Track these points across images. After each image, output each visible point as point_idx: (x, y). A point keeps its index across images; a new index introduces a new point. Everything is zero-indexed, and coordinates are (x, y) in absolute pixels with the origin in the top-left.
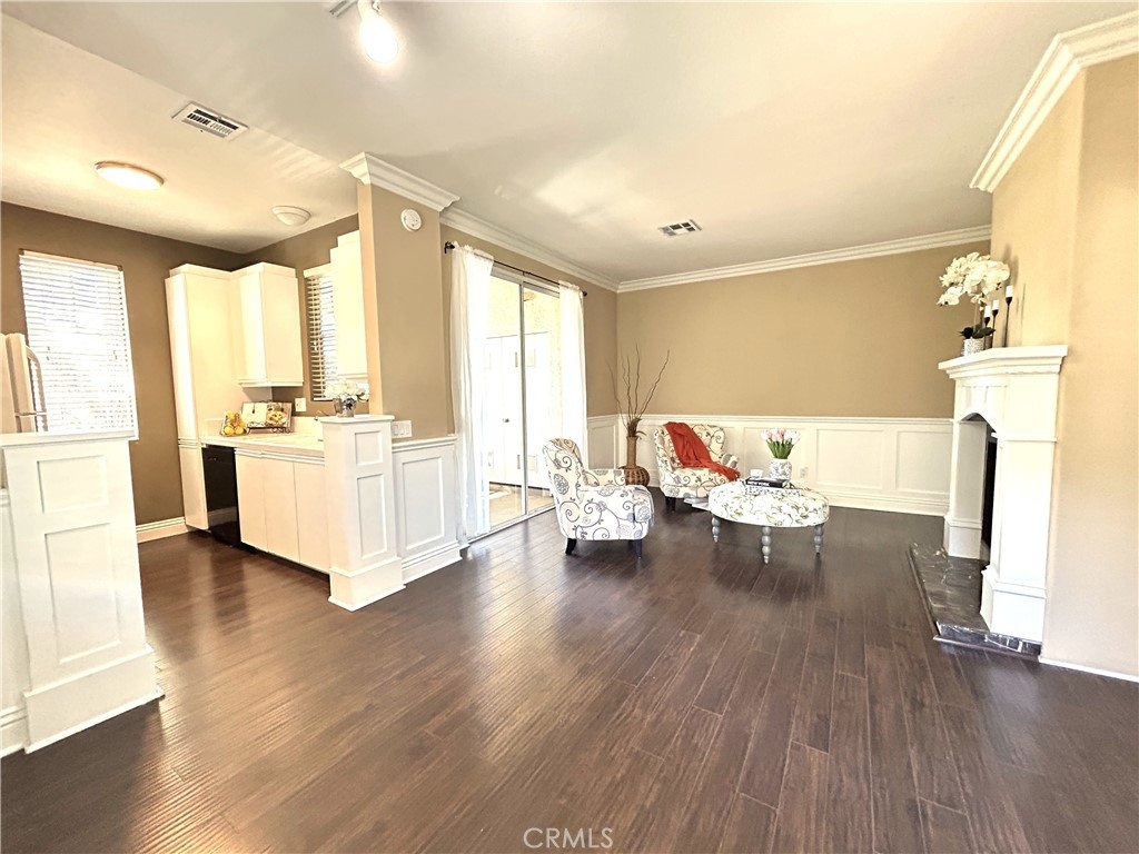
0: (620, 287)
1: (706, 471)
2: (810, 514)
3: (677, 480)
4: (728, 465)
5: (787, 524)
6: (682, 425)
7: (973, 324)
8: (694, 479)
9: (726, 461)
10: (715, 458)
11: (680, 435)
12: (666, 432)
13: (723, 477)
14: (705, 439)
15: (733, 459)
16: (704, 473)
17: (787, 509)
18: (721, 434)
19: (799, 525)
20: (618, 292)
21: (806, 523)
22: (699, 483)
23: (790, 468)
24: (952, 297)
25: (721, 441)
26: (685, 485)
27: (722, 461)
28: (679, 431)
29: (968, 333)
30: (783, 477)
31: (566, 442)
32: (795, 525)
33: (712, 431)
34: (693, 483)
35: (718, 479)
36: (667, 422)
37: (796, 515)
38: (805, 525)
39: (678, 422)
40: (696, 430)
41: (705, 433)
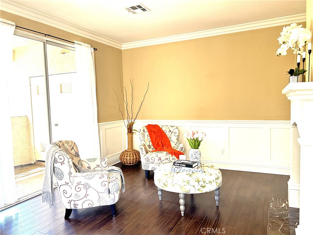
0: (123, 46)
1: (165, 153)
2: (206, 185)
3: (148, 160)
4: (178, 150)
5: (193, 192)
6: (156, 126)
7: (294, 67)
8: (157, 158)
9: (178, 147)
10: (173, 145)
11: (154, 132)
12: (146, 130)
13: (174, 157)
14: (168, 134)
15: (181, 145)
16: (163, 155)
17: (192, 182)
18: (177, 131)
19: (200, 192)
20: (122, 49)
21: (204, 190)
22: (160, 161)
23: (200, 154)
24: (283, 50)
25: (177, 134)
26: (152, 163)
27: (176, 146)
28: (154, 130)
29: (292, 72)
30: (195, 160)
31: (67, 142)
32: (197, 192)
33: (172, 129)
34: (156, 161)
35: (171, 158)
36: (147, 124)
37: (198, 186)
38: (204, 192)
39: (154, 124)
40: (163, 129)
41: (168, 131)
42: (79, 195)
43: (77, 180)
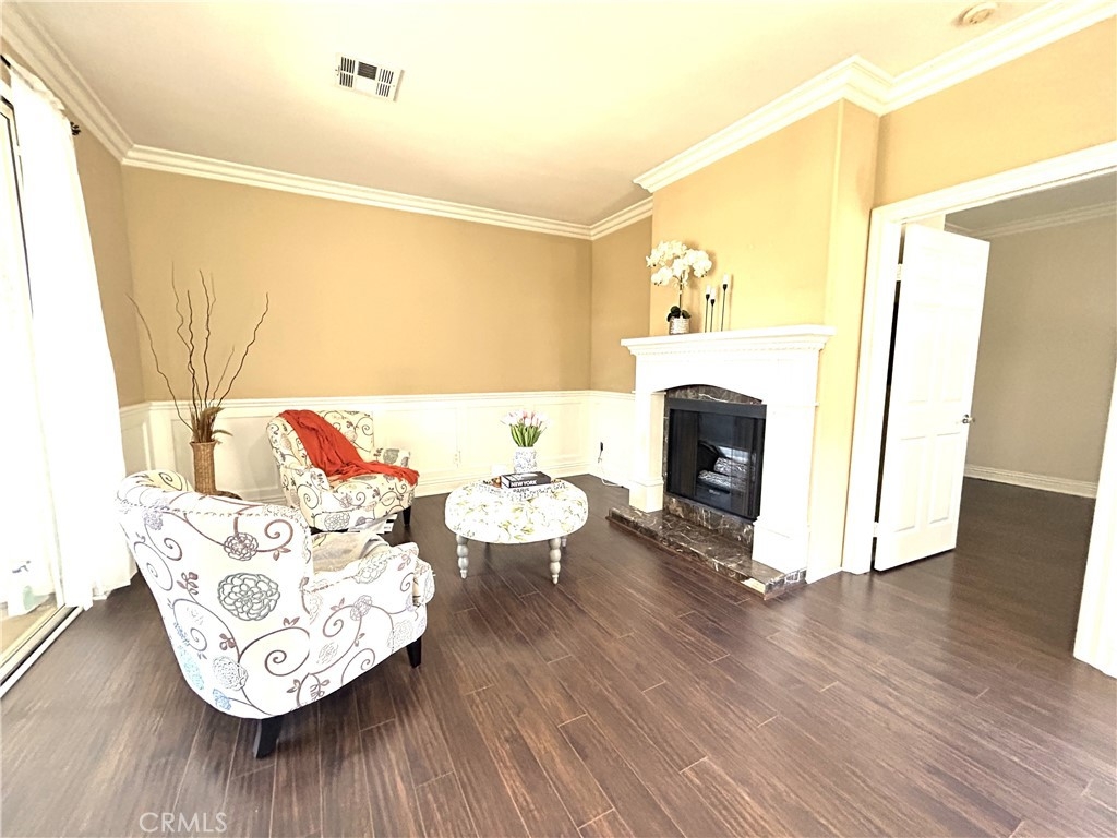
0: (130, 153)
3: (347, 502)
6: (308, 414)
8: (370, 493)
9: (390, 459)
10: (368, 456)
11: (309, 429)
12: (287, 427)
14: (344, 430)
15: (400, 455)
18: (368, 422)
20: (125, 162)
25: (370, 433)
28: (307, 423)
36: (282, 410)
39: (299, 410)
40: (330, 419)
41: (344, 423)
42: (335, 646)
43: (331, 598)
